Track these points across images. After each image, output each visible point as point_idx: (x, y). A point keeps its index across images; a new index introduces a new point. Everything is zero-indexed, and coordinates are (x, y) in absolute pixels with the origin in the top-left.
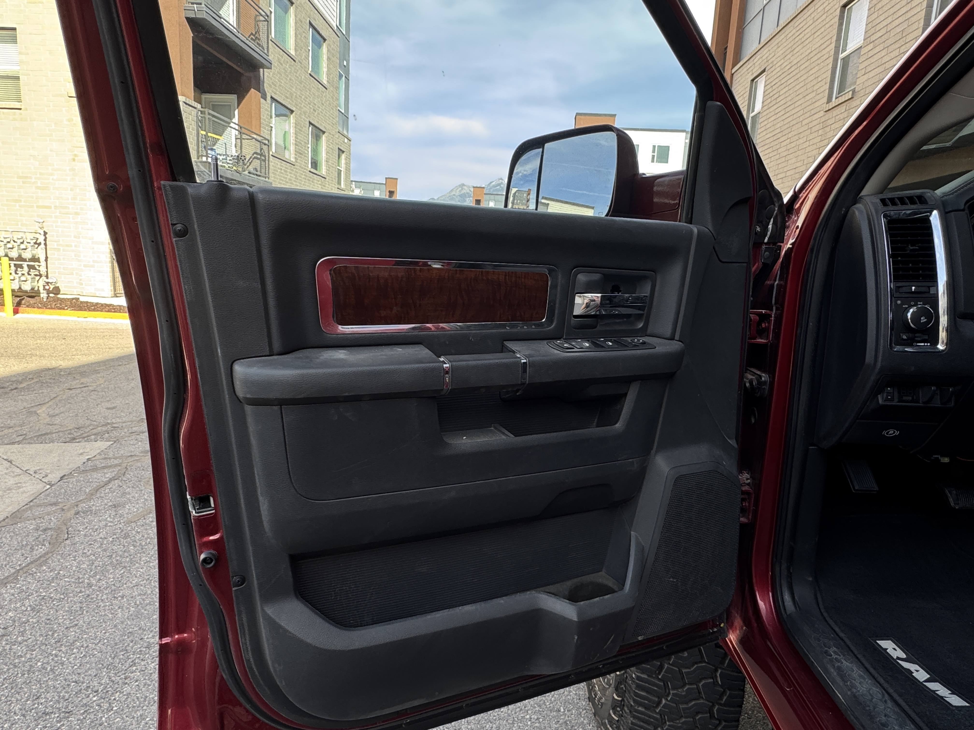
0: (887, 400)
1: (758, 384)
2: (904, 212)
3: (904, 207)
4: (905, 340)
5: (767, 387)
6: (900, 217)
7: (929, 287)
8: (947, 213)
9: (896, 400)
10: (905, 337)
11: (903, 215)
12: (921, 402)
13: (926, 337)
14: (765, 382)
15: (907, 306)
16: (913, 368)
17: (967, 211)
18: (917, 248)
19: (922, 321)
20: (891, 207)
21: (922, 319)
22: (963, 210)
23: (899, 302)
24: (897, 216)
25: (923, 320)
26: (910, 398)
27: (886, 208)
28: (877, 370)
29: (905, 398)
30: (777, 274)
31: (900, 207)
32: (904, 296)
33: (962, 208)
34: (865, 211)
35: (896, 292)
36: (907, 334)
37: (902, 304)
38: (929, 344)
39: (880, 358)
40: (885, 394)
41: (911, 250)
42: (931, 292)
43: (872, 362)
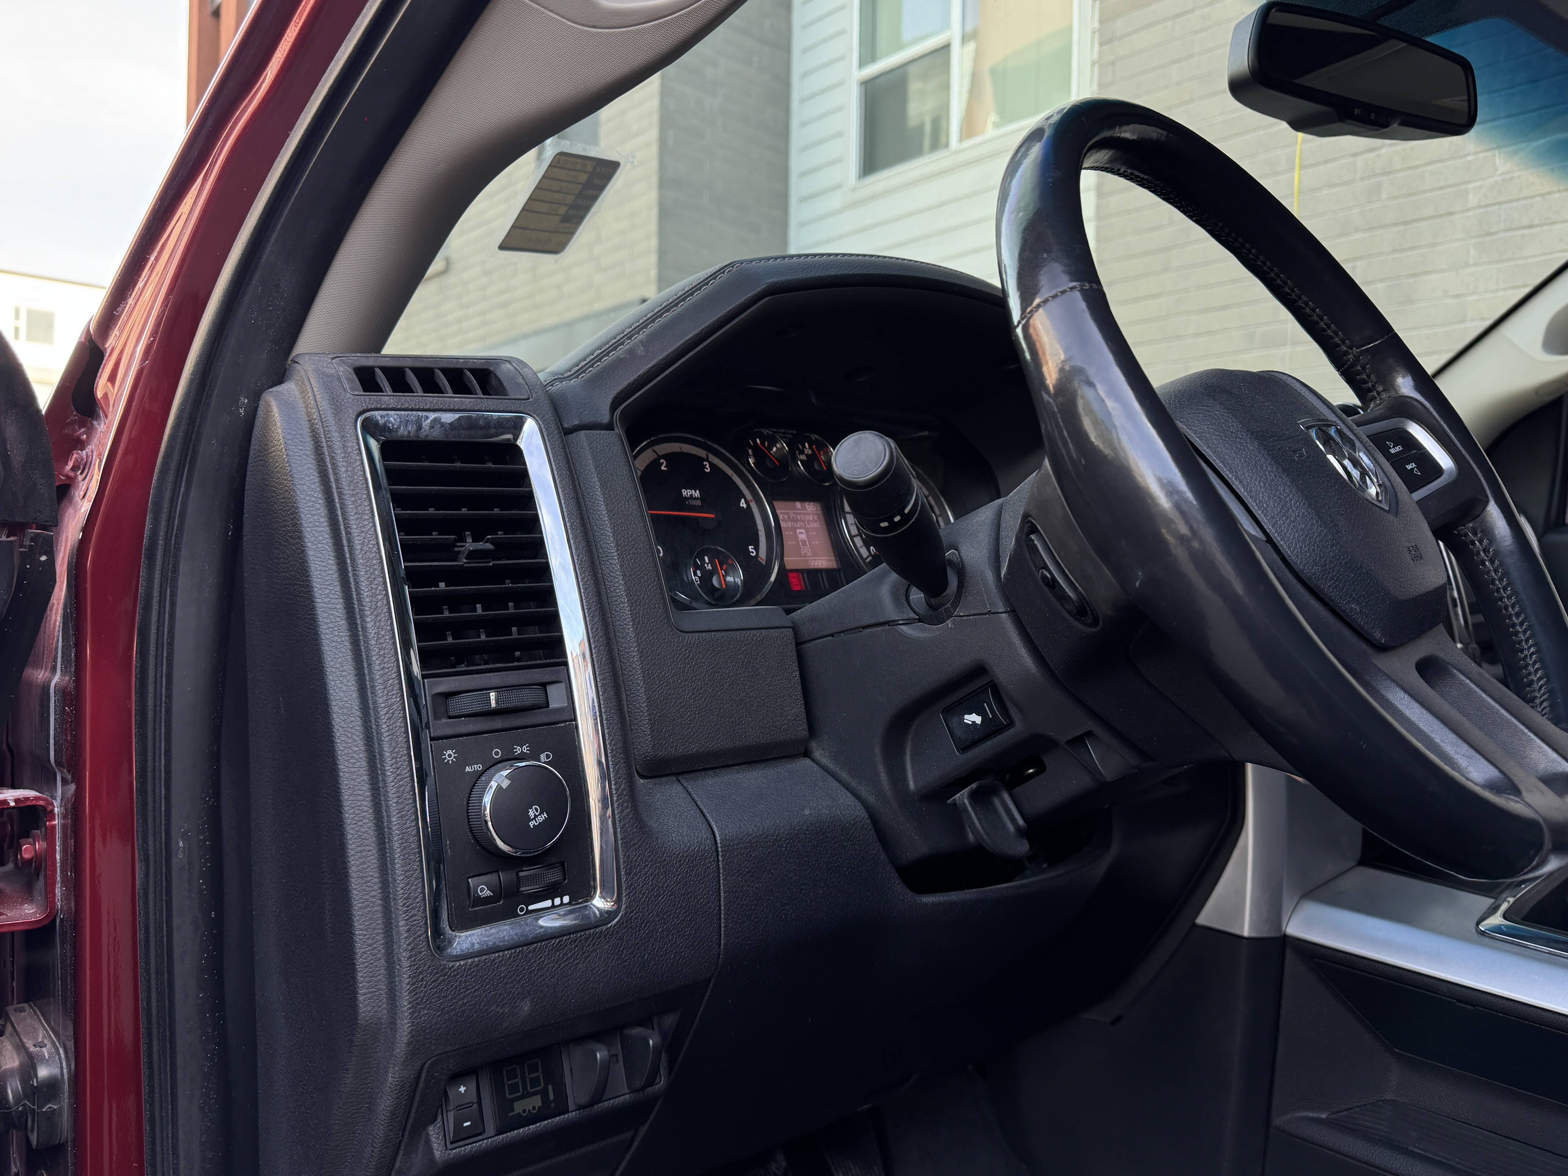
0: (460, 1136)
1: (26, 1096)
2: (432, 416)
3: (432, 399)
4: (487, 900)
5: (64, 1104)
6: (423, 434)
7: (544, 685)
8: (568, 432)
9: (490, 1128)
10: (487, 893)
11: (432, 427)
12: (571, 1106)
13: (554, 876)
14: (52, 1087)
15: (478, 767)
16: (526, 1007)
17: (619, 430)
18: (489, 546)
19: (531, 824)
20: (388, 397)
21: (531, 813)
22: (610, 427)
23: (450, 755)
24: (412, 428)
25: (536, 816)
26: (536, 1102)
27: (372, 399)
28: (401, 1047)
29: (520, 1107)
30: (57, 648)
31: (419, 397)
32: (464, 730)
33: (606, 419)
34: (301, 405)
35: (436, 717)
36: (492, 878)
37: (463, 761)
38: (566, 899)
39: (404, 1002)
40: (451, 1115)
41: (473, 555)
42: (553, 705)
43: (384, 1014)
